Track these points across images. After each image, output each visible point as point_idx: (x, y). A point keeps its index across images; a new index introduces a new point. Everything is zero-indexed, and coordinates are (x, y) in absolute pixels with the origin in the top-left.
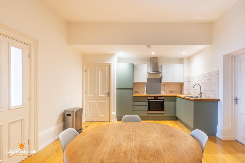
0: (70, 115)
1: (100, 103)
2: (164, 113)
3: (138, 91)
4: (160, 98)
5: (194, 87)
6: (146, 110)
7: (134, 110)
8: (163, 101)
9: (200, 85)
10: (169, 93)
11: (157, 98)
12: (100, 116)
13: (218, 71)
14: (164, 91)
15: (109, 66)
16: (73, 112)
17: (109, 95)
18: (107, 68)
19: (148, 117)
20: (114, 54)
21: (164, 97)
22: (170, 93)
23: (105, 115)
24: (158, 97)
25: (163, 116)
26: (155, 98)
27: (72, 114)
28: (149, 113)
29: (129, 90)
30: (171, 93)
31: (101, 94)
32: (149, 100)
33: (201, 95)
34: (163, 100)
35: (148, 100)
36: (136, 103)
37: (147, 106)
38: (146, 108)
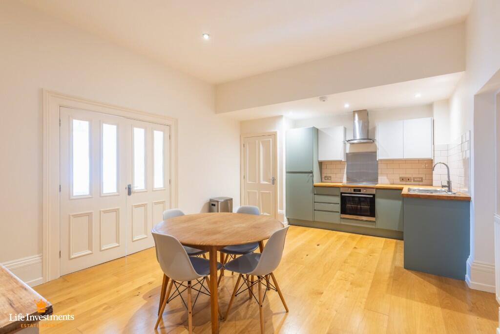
0: (214, 205)
1: (263, 193)
2: (375, 222)
3: (330, 177)
4: (365, 191)
6: (338, 212)
7: (315, 210)
8: (372, 196)
9: (446, 166)
10: (398, 181)
11: (360, 191)
12: (262, 214)
13: (470, 131)
14: (386, 178)
15: (274, 135)
16: (218, 202)
17: (274, 181)
18: (271, 139)
19: (340, 225)
20: (281, 117)
21: (374, 190)
22: (401, 181)
23: (270, 214)
24: (362, 189)
25: (374, 227)
26: (354, 190)
27: (216, 203)
28: (344, 218)
29: (307, 174)
30: (404, 183)
31: (263, 181)
32: (343, 195)
33: (449, 186)
34: (374, 195)
35: (342, 193)
36: (319, 198)
37: (339, 204)
38: (338, 208)
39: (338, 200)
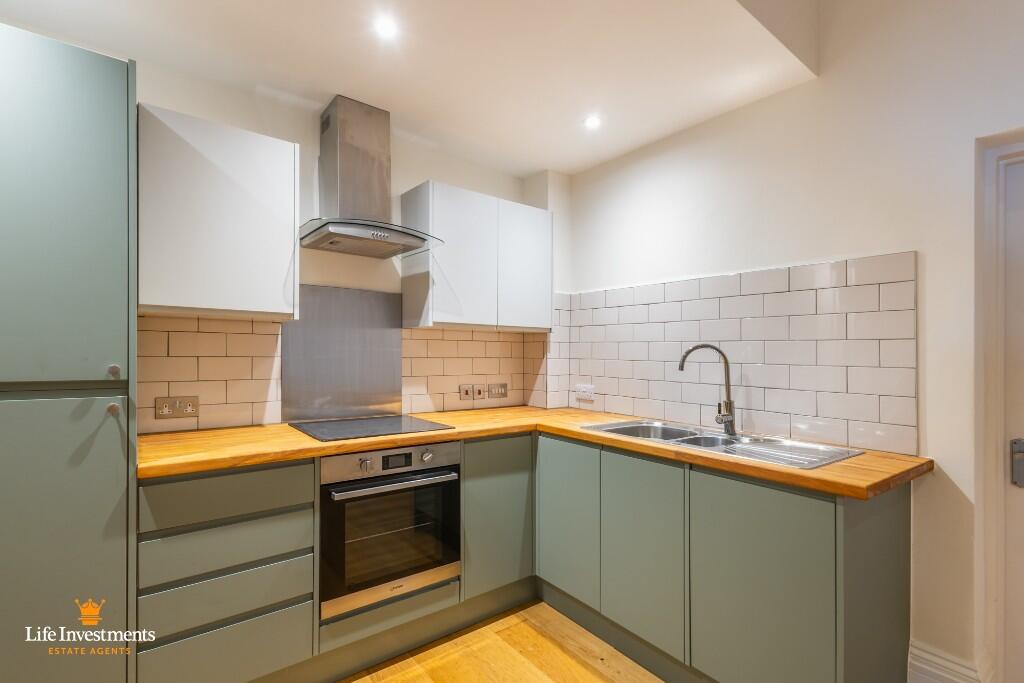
2: (457, 578)
4: (427, 457)
5: (681, 368)
6: (305, 597)
8: (454, 475)
9: (720, 352)
11: (409, 465)
13: (916, 253)
14: (424, 390)
21: (456, 448)
22: (461, 399)
24: (415, 453)
25: (453, 602)
28: (333, 619)
30: (469, 404)
32: (337, 496)
34: (455, 468)
35: (326, 490)
37: (310, 549)
38: (307, 572)
39: (304, 530)
